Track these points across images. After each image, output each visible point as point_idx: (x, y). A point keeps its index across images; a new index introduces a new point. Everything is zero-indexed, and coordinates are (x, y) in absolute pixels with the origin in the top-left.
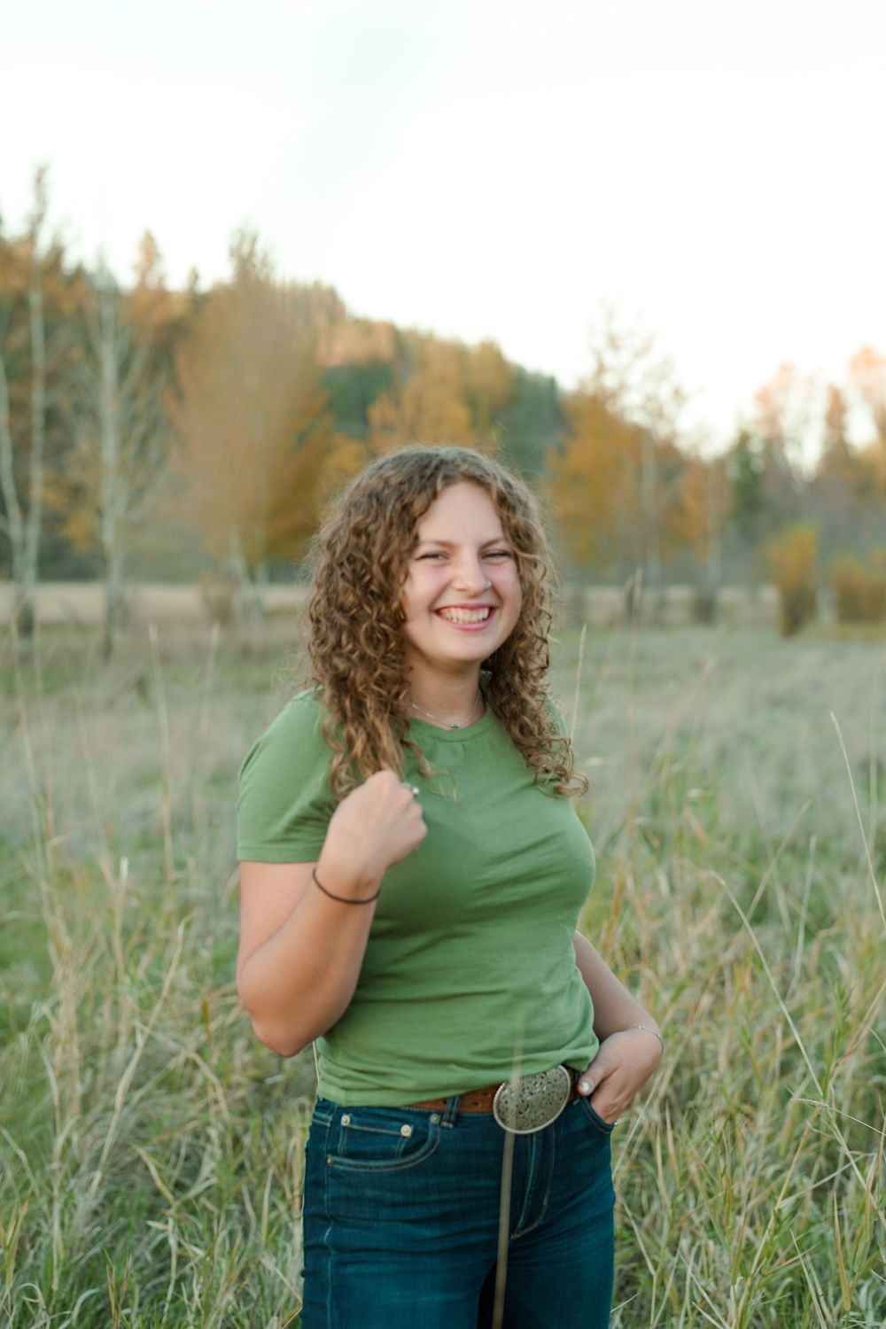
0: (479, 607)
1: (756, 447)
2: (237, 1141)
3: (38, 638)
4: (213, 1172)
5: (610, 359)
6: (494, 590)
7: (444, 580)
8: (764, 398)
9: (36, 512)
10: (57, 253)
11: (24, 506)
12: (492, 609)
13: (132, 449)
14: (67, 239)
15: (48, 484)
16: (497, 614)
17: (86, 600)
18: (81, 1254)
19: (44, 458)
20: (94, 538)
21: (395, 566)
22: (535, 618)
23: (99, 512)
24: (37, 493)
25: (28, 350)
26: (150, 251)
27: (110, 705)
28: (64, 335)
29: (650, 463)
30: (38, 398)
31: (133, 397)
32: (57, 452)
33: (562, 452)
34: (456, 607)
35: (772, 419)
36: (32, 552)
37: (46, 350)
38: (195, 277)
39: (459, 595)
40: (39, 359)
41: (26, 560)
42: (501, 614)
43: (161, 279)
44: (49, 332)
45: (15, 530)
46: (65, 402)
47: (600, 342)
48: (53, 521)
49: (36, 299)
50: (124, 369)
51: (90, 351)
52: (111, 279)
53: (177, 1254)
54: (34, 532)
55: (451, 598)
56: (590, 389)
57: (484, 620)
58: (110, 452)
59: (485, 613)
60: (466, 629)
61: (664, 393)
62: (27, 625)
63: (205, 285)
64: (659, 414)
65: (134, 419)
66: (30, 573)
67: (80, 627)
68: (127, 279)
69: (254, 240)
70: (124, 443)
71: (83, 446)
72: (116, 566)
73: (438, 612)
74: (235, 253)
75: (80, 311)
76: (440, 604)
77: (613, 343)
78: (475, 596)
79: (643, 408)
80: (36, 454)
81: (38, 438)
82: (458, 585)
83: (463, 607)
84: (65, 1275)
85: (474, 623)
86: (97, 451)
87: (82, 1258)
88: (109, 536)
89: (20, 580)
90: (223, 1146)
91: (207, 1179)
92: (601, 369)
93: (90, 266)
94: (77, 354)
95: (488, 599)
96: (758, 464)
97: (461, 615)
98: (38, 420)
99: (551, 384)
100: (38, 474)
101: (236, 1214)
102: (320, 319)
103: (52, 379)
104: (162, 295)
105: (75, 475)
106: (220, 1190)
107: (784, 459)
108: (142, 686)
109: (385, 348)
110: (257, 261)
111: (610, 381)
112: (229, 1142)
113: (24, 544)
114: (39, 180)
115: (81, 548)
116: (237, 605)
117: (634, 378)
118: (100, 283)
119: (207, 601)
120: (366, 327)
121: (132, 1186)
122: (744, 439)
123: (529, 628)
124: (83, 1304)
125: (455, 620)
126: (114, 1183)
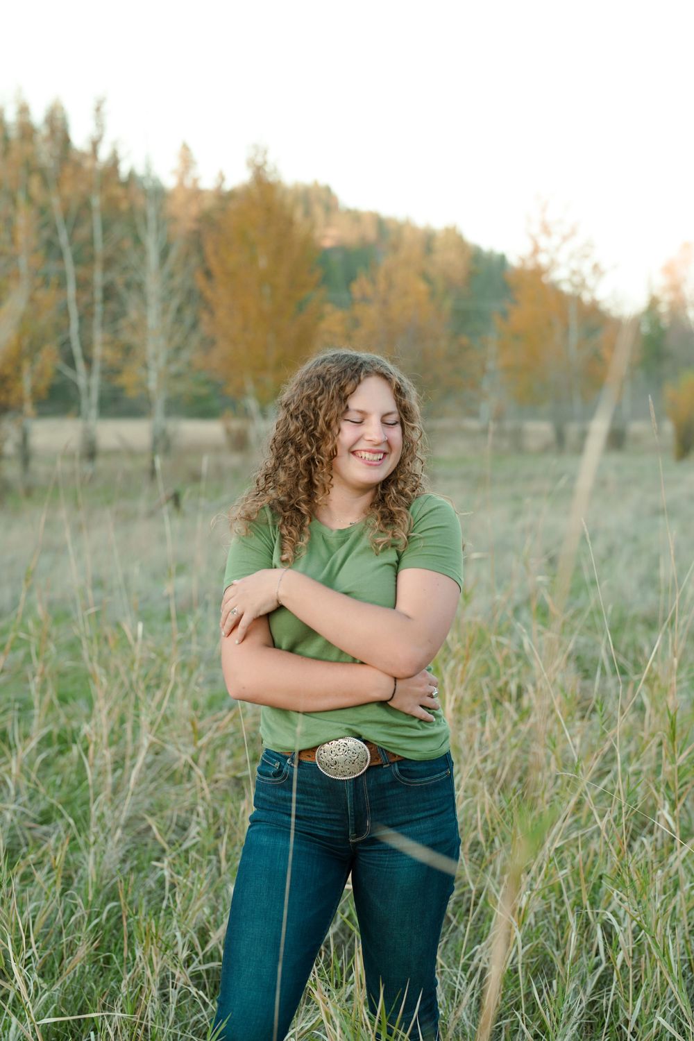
0: (379, 452)
1: (663, 308)
2: (215, 815)
3: (100, 463)
4: (198, 833)
5: (543, 242)
6: (388, 443)
7: (359, 435)
8: (669, 270)
9: (97, 366)
10: (114, 162)
11: (88, 362)
12: (385, 454)
13: (171, 316)
14: (121, 154)
15: (105, 344)
16: (387, 456)
17: (136, 432)
18: (108, 880)
19: (103, 324)
20: (142, 385)
21: (333, 423)
22: (411, 462)
23: (146, 366)
24: (98, 351)
25: (90, 241)
26: (187, 160)
27: (151, 514)
28: (118, 230)
29: (574, 323)
30: (98, 278)
31: (171, 276)
32: (113, 318)
33: (505, 315)
34: (365, 451)
35: (676, 288)
36: (95, 397)
37: (104, 241)
38: (222, 178)
39: (368, 443)
40: (99, 247)
41: (90, 402)
42: (389, 458)
43: (195, 181)
44: (106, 228)
45: (81, 381)
46: (119, 281)
47: (536, 229)
48: (111, 372)
49: (96, 201)
50: (164, 254)
51: (138, 241)
52: (156, 181)
53: (169, 881)
54: (95, 380)
55: (362, 445)
56: (530, 265)
57: (380, 459)
58: (153, 318)
59: (381, 456)
60: (370, 464)
61: (586, 268)
62: (91, 452)
63: (228, 186)
64: (583, 285)
65: (171, 292)
66: (94, 412)
67: (132, 453)
68: (169, 182)
69: (266, 152)
70: (164, 312)
71: (133, 314)
72: (159, 406)
73: (353, 453)
74: (251, 163)
75: (132, 210)
76: (355, 448)
77: (546, 230)
78: (378, 445)
79: (570, 280)
80: (97, 321)
81: (98, 309)
82: (368, 438)
83: (370, 451)
84: (98, 892)
85: (374, 461)
86: (144, 317)
87: (108, 883)
88: (153, 385)
89: (86, 418)
90: (207, 818)
91: (194, 838)
92: (536, 250)
93: (140, 171)
94: (128, 244)
95: (384, 448)
96: (665, 322)
97: (367, 455)
98: (98, 295)
99: (502, 259)
100: (98, 336)
101: (215, 862)
102: (318, 211)
103: (109, 263)
104: (197, 193)
105: (127, 336)
106: (204, 847)
107: (687, 318)
108: (176, 499)
109: (371, 234)
110: (268, 169)
111: (543, 259)
112: (210, 814)
113: (89, 389)
114: (98, 109)
115: (132, 393)
116: (252, 436)
117: (562, 257)
118: (148, 184)
119: (228, 432)
120: (355, 217)
121: (146, 845)
122: (654, 302)
123: (407, 467)
124: (109, 911)
125: (363, 458)
126: (134, 843)
